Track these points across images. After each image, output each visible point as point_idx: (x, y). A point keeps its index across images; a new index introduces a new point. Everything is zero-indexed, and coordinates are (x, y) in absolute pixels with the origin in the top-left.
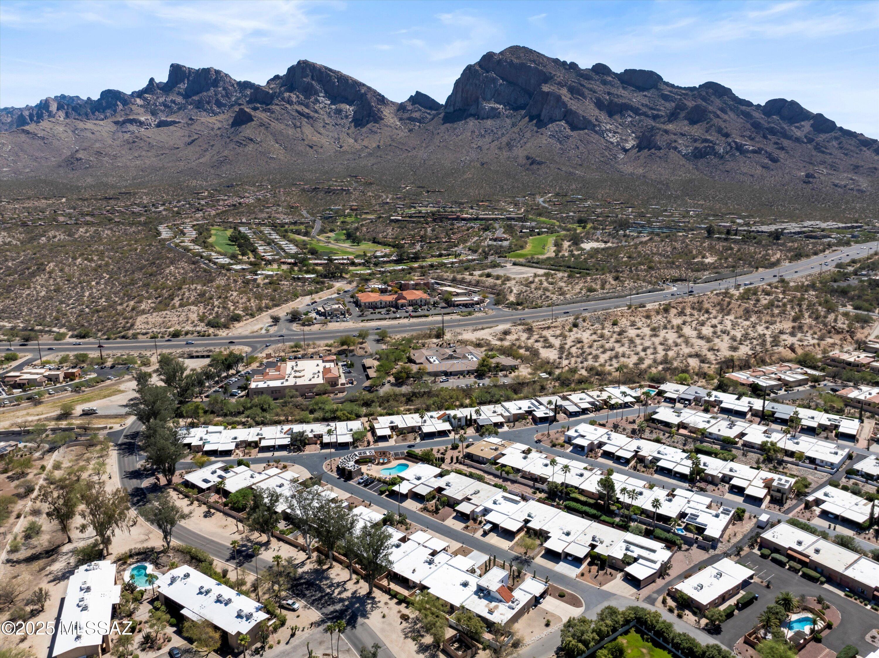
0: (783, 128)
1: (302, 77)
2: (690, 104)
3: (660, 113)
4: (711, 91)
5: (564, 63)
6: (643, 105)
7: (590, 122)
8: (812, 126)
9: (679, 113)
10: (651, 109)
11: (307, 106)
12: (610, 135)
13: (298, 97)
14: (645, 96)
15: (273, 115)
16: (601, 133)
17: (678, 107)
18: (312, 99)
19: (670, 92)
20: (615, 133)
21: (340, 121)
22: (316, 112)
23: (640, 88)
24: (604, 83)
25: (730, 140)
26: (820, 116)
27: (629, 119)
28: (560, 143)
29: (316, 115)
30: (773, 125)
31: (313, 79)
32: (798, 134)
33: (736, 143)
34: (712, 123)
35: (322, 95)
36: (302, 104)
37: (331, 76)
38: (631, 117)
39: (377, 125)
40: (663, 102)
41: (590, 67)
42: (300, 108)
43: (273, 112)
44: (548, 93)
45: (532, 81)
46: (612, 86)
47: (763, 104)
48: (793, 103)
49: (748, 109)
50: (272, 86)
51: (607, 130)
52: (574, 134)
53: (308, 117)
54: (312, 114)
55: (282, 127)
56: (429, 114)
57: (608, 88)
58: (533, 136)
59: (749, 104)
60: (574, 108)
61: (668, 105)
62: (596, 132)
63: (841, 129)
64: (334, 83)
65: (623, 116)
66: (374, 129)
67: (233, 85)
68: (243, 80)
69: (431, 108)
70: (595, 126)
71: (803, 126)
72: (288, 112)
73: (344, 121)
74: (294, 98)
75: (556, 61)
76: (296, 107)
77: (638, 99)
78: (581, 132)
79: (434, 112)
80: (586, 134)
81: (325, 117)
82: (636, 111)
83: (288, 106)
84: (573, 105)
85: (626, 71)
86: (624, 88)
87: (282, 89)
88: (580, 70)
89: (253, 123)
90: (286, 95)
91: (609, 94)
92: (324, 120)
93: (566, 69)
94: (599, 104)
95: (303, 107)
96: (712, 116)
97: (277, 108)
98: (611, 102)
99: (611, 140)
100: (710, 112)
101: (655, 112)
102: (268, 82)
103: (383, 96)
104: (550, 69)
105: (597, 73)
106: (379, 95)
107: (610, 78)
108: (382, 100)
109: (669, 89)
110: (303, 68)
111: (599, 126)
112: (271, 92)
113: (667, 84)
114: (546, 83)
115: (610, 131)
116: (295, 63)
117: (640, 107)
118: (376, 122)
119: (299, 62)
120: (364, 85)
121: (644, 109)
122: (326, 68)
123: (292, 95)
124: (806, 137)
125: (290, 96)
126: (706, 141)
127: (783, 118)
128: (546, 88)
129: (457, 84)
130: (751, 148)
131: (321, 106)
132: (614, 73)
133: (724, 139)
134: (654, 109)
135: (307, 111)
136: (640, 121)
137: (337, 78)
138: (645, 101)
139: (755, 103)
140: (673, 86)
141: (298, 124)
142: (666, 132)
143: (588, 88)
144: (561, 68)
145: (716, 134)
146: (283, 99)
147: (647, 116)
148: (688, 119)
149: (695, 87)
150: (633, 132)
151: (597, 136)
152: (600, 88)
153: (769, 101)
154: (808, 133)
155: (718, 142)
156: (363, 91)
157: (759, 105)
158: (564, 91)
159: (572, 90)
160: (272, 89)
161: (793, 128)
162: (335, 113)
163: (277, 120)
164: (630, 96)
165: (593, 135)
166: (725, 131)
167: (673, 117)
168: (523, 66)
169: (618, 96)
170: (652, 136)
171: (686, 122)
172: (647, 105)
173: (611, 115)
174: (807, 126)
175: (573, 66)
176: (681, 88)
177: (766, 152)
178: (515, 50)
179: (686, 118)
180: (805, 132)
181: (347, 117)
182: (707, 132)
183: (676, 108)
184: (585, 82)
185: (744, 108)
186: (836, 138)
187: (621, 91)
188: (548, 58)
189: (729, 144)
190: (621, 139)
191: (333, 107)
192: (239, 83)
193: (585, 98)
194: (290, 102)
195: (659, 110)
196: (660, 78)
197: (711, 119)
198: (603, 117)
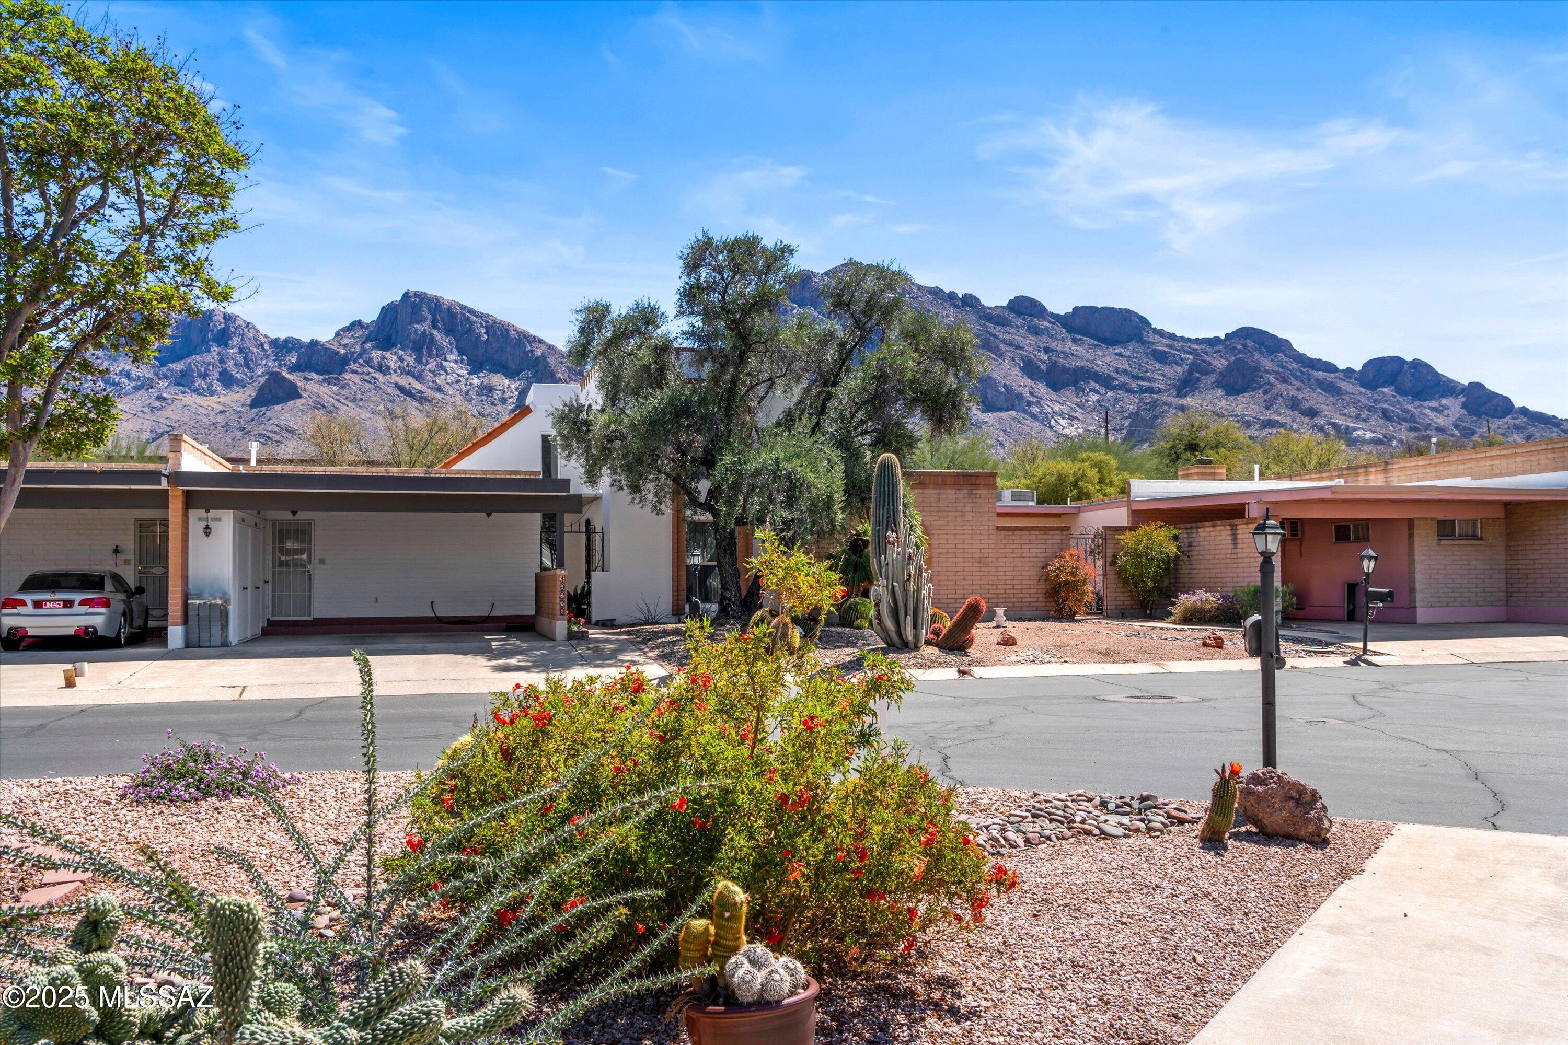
0: (1407, 411)
1: (411, 323)
2: (1220, 363)
3: (1155, 385)
4: (1250, 343)
5: (952, 296)
6: (1117, 371)
7: (1020, 397)
8: (1464, 406)
9: (1198, 380)
10: (1136, 377)
11: (419, 378)
12: (1062, 422)
13: (401, 359)
14: (1120, 355)
15: (345, 392)
16: (1044, 420)
17: (1194, 368)
18: (432, 365)
19: (1167, 346)
20: (1072, 418)
21: (489, 409)
22: (439, 389)
23: (1109, 341)
24: (1036, 331)
25: (1321, 421)
26: (1477, 387)
27: (1095, 397)
29: (439, 396)
30: (1385, 406)
31: (434, 325)
32: (1440, 421)
33: (1334, 425)
34: (1275, 391)
35: (450, 357)
36: (408, 373)
37: (472, 323)
38: (1098, 393)
40: (1157, 365)
41: (1005, 304)
42: (404, 381)
43: (345, 386)
46: (1052, 336)
47: (1358, 367)
48: (1417, 365)
49: (1330, 377)
50: (346, 341)
51: (1055, 412)
52: (990, 417)
53: (421, 398)
54: (430, 393)
55: (364, 414)
57: (1044, 341)
59: (1330, 368)
61: (1167, 370)
62: (1034, 416)
63: (1524, 411)
64: (480, 335)
65: (1079, 390)
67: (262, 345)
68: (283, 337)
70: (1029, 404)
71: (1447, 408)
72: (378, 388)
73: (499, 407)
74: (392, 361)
75: (936, 292)
76: (395, 378)
77: (1107, 359)
78: (1004, 415)
80: (1014, 419)
81: (459, 399)
82: (1106, 382)
83: (378, 375)
85: (1076, 309)
86: (1074, 340)
87: (368, 345)
88: (984, 308)
89: (299, 402)
90: (376, 355)
91: (1047, 350)
92: (454, 405)
93: (956, 306)
94: (1030, 369)
95: (411, 379)
96: (1272, 379)
97: (356, 378)
98: (1053, 366)
99: (1066, 431)
100: (1267, 371)
101: (1146, 384)
102: (337, 334)
105: (1019, 314)
107: (1046, 324)
109: (1164, 341)
110: (414, 305)
111: (1038, 404)
112: (342, 351)
113: (1160, 333)
115: (1062, 415)
116: (397, 297)
117: (1114, 375)
119: (406, 296)
120: (540, 341)
121: (1122, 379)
122: (463, 307)
123: (388, 355)
124: (1456, 427)
125: (384, 358)
127: (1401, 391)
130: (1369, 435)
131: (450, 379)
132: (1052, 315)
133: (1306, 419)
134: (1142, 379)
135: (418, 386)
136: (1117, 400)
137: (487, 328)
138: (1123, 364)
139: (1342, 366)
140: (1172, 337)
141: (398, 411)
142: (1182, 408)
143: (1004, 341)
144: (947, 305)
145: (1288, 412)
146: (368, 362)
147: (1129, 391)
148: (1223, 387)
149: (1217, 339)
151: (1036, 424)
152: (1029, 342)
153: (1370, 362)
154: (1460, 419)
155: (1295, 426)
156: (539, 353)
157: (1349, 371)
160: (345, 346)
161: (1427, 411)
162: (478, 394)
163: (354, 400)
164: (1089, 356)
165: (1028, 421)
166: (1306, 405)
167: (1186, 386)
169: (1066, 356)
170: (1156, 417)
171: (1220, 392)
172: (1126, 372)
173: (1055, 386)
174: (1454, 406)
175: (970, 301)
176: (1189, 340)
177: (1401, 441)
179: (1219, 384)
180: (1452, 419)
181: (504, 401)
182: (1267, 408)
183: (1190, 372)
184: (997, 330)
185: (1321, 375)
186: (1518, 428)
187: (1070, 346)
189: (1321, 429)
190: (1086, 430)
191: (475, 381)
192: (275, 343)
193: (1001, 355)
194: (382, 369)
195: (1150, 380)
196: (1144, 321)
197: (1272, 385)
198: (1042, 389)
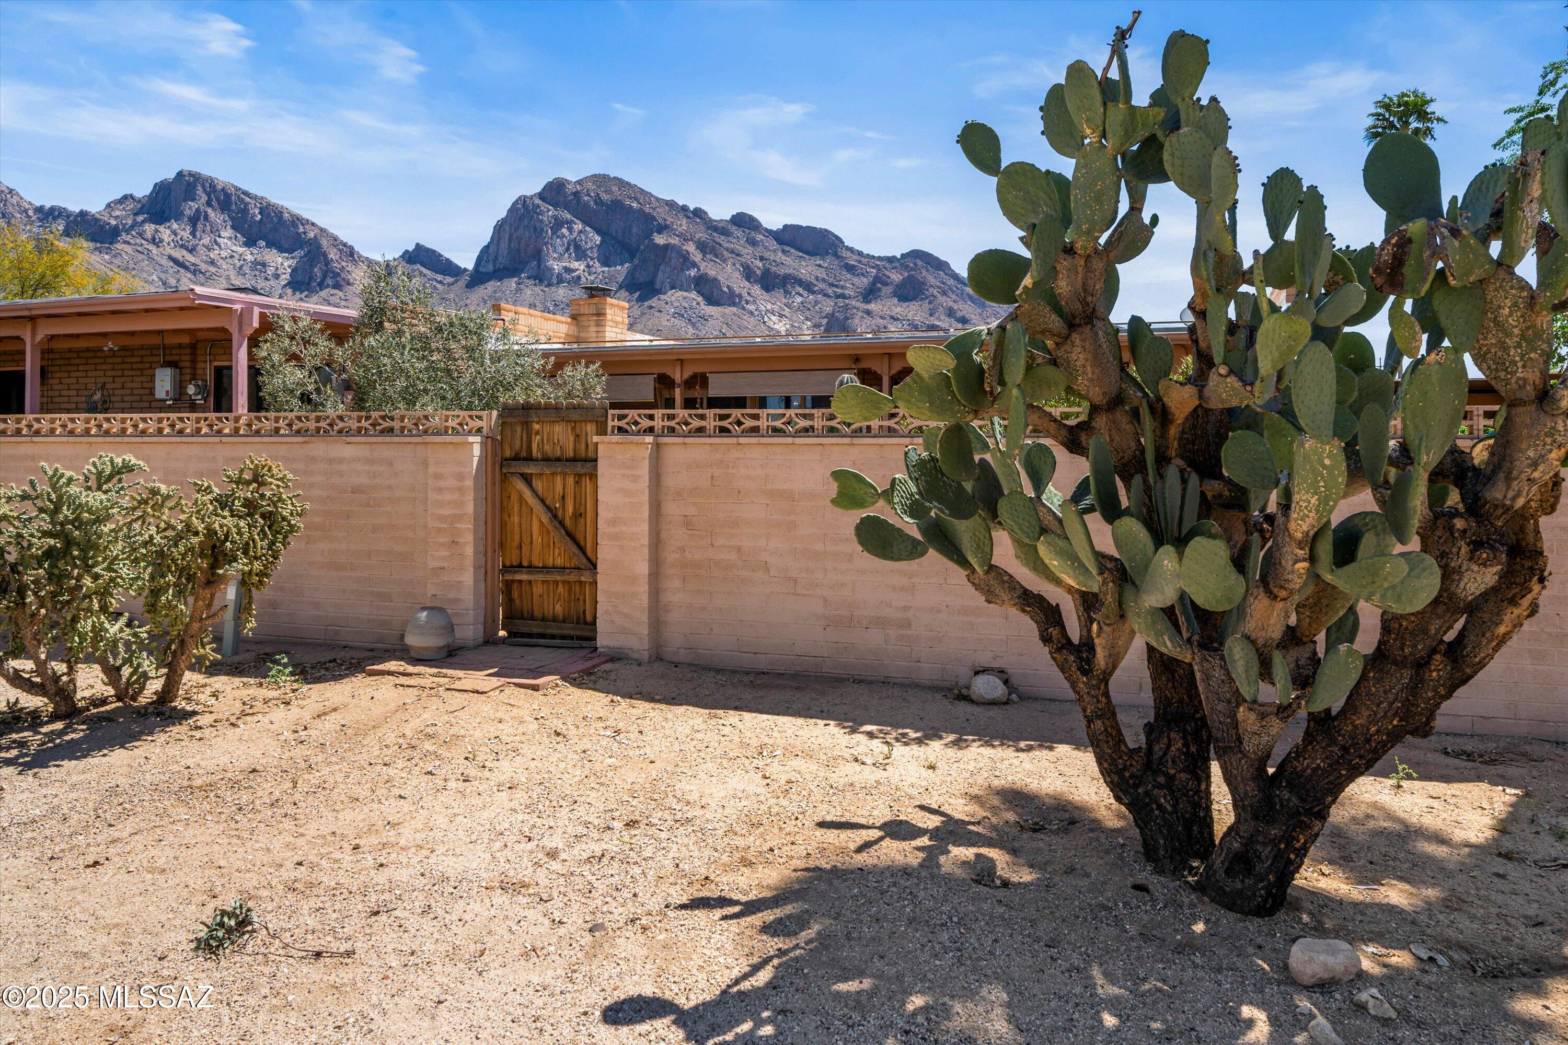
1: (185, 200)
2: (896, 277)
3: (846, 292)
4: (919, 263)
5: (684, 208)
6: (817, 278)
7: (739, 296)
9: (879, 290)
10: (831, 285)
11: (193, 251)
12: (773, 318)
13: (175, 233)
14: (820, 266)
15: (117, 261)
16: (759, 316)
17: (877, 279)
18: (206, 240)
19: (857, 261)
20: (781, 316)
21: (261, 283)
22: (212, 263)
23: (810, 254)
24: (753, 243)
27: (799, 299)
28: (693, 325)
29: (212, 269)
31: (209, 204)
34: (937, 302)
35: (225, 234)
36: (182, 246)
37: (247, 204)
38: (801, 295)
39: (341, 294)
40: (849, 276)
41: (728, 218)
42: (179, 254)
43: (117, 255)
44: (666, 247)
45: (634, 230)
46: (766, 248)
50: (118, 213)
51: (767, 311)
52: (714, 311)
53: (195, 270)
54: (203, 267)
56: (440, 282)
57: (759, 251)
58: (643, 314)
60: (712, 273)
61: (856, 280)
62: (750, 313)
64: (254, 215)
65: (787, 293)
66: (332, 299)
67: (26, 211)
68: (48, 205)
69: (443, 273)
70: (747, 302)
72: (151, 259)
73: (272, 283)
74: (165, 234)
75: (672, 204)
76: (169, 251)
77: (810, 269)
78: (726, 309)
79: (449, 279)
80: (734, 314)
81: (232, 273)
82: (808, 287)
83: (151, 247)
84: (709, 269)
85: (785, 226)
86: (784, 251)
87: (140, 218)
88: (711, 220)
90: (149, 228)
91: (762, 259)
92: (228, 278)
93: (688, 217)
94: (748, 274)
95: (185, 253)
96: (935, 292)
97: (128, 249)
98: (766, 272)
99: (776, 326)
100: (932, 286)
101: (839, 291)
102: (108, 206)
103: (351, 248)
104: (661, 214)
105: (740, 227)
106: (345, 245)
107: (761, 237)
108: (350, 253)
109: (854, 257)
110: (188, 184)
111: (755, 303)
112: (114, 222)
113: (851, 250)
114: (659, 233)
115: (773, 313)
116: (171, 175)
117: (815, 282)
118: (337, 286)
119: (180, 174)
120: (313, 224)
121: (821, 285)
122: (237, 189)
123: (161, 228)
125: (157, 231)
126: (933, 328)
128: (660, 240)
129: (499, 228)
131: (224, 254)
132: (767, 230)
134: (836, 286)
135: (192, 259)
136: (816, 303)
137: (260, 209)
138: (822, 274)
140: (860, 253)
141: (172, 281)
142: (868, 313)
143: (727, 249)
144: (681, 216)
145: (947, 319)
146: (141, 235)
147: (827, 295)
148: (898, 296)
149: (894, 257)
150: (807, 319)
152: (747, 252)
156: (312, 235)
158: (691, 247)
159: (702, 247)
160: (116, 218)
162: (251, 269)
163: (126, 269)
164: (795, 265)
165: (746, 317)
166: (959, 314)
167: (870, 294)
168: (617, 205)
169: (777, 264)
171: (896, 300)
172: (824, 280)
173: (767, 288)
175: (699, 213)
176: (873, 257)
178: (601, 180)
179: (895, 294)
181: (277, 276)
182: (931, 315)
183: (874, 283)
184: (721, 239)
187: (780, 257)
188: (658, 199)
190: (793, 326)
191: (249, 256)
192: (39, 210)
193: (724, 261)
194: (155, 241)
195: (842, 287)
196: (839, 240)
197: (935, 297)
198: (757, 290)
